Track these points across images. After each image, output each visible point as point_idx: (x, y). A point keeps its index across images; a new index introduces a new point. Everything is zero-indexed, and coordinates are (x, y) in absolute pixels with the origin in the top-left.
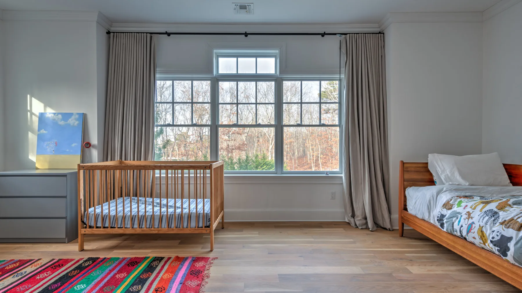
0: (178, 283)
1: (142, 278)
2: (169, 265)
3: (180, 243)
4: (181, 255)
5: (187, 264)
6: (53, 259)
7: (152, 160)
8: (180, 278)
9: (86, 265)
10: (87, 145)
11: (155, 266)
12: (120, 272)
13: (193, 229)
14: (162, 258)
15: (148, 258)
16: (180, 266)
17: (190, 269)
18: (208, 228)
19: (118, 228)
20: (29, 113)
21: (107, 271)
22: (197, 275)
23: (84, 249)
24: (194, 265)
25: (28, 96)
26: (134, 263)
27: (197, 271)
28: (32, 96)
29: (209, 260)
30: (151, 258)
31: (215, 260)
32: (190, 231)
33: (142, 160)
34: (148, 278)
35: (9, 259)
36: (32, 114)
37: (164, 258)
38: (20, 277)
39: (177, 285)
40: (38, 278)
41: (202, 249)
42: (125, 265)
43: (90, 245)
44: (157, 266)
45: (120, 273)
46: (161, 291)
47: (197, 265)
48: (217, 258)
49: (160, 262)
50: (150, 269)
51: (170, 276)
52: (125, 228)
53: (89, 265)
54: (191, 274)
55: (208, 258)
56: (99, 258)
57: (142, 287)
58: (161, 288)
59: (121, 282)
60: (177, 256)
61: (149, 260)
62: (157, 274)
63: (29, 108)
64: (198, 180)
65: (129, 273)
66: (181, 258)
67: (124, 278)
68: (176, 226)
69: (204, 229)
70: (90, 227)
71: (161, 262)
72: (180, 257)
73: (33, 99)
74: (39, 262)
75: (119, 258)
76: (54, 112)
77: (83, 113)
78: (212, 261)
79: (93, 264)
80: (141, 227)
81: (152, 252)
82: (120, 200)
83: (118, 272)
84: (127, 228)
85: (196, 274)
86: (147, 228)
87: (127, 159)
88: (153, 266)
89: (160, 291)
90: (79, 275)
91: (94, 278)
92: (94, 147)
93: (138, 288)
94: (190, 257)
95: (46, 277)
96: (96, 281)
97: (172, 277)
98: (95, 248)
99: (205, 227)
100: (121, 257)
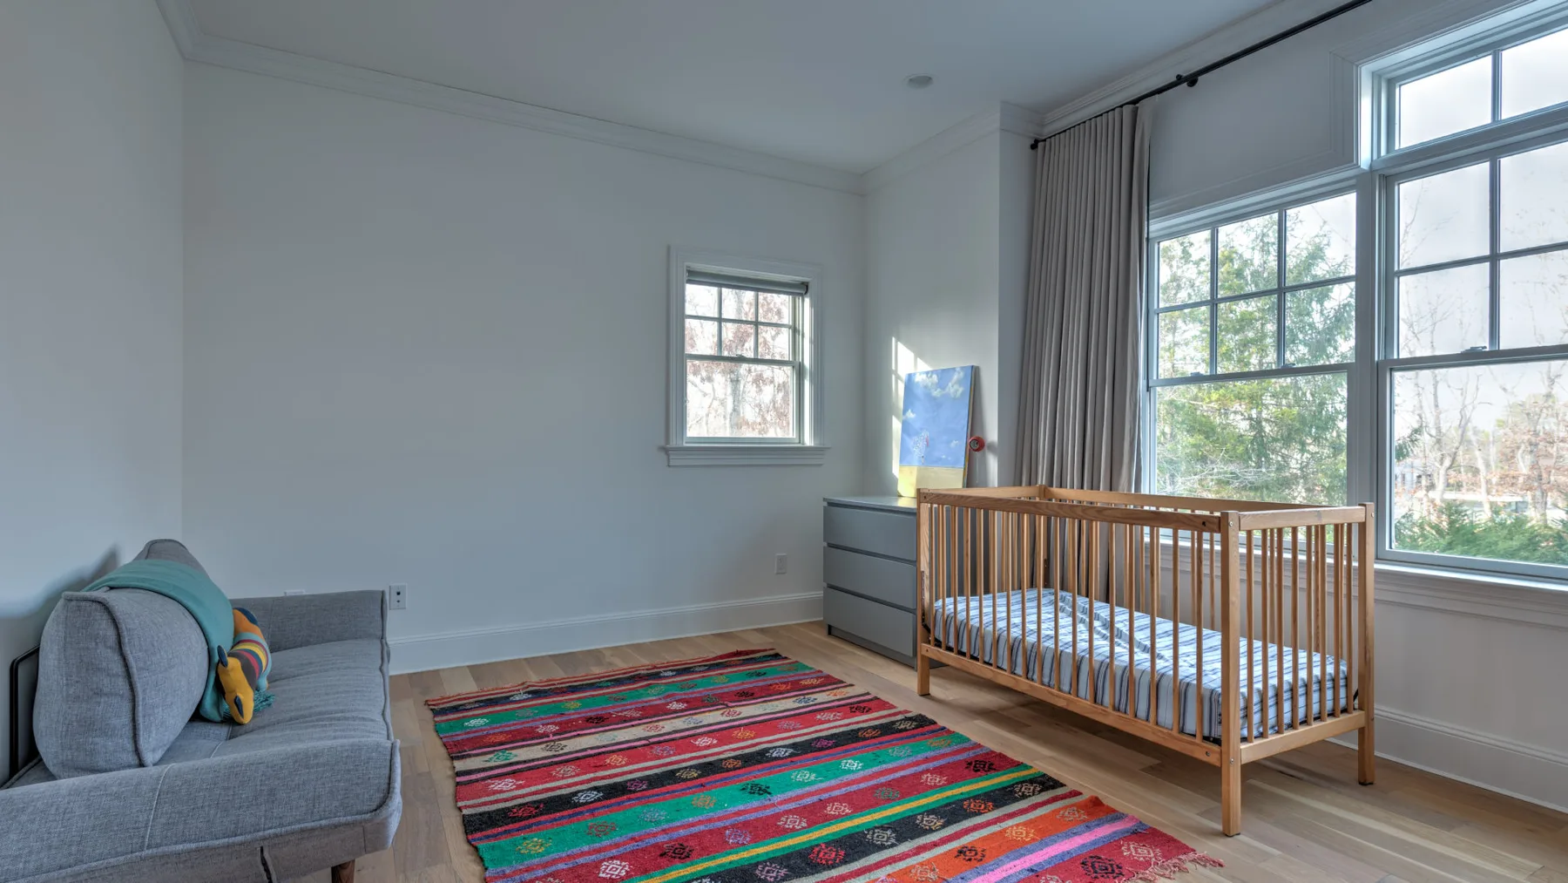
0: (1028, 865)
1: (965, 807)
2: (1053, 811)
3: (1151, 769)
4: (1110, 800)
5: (1104, 831)
6: (868, 694)
7: (1130, 489)
8: (1046, 857)
9: (902, 727)
10: (977, 445)
11: (1020, 794)
12: (939, 771)
13: (1165, 731)
14: (1056, 784)
15: (1027, 767)
16: (1082, 827)
17: (1101, 849)
18: (1215, 748)
19: (985, 663)
20: (893, 377)
21: (920, 757)
22: (1099, 876)
23: (929, 694)
24: (1120, 847)
25: (894, 339)
26: (986, 763)
27: (1111, 865)
28: (898, 339)
29: (1183, 857)
30: (1031, 772)
31: (1205, 866)
32: (1154, 733)
33: (1101, 489)
34: (979, 813)
35: (818, 669)
36: (898, 377)
37: (1062, 785)
38: (803, 704)
39: (1019, 868)
40: (819, 717)
41: (1201, 814)
42: (965, 761)
43: (947, 689)
44: (1024, 797)
45: (936, 773)
46: (970, 860)
47: (1129, 849)
48: (1221, 865)
49: (1040, 792)
50: (1002, 797)
51: (1027, 837)
52: (998, 667)
53: (906, 730)
54: (1083, 863)
55: (1187, 848)
56: (935, 723)
57: (943, 827)
58: (976, 854)
59: (919, 793)
60: (1097, 798)
61: (1025, 773)
62: (1005, 815)
63: (893, 368)
64: (1284, 573)
65: (952, 781)
66: (1108, 807)
67: (935, 786)
68: (1117, 705)
69: (1198, 745)
70: (938, 644)
71: (1043, 793)
72: (1104, 805)
73: (900, 344)
74: (849, 689)
75: (969, 740)
76: (930, 369)
77: (972, 366)
78: (1189, 865)
79: (915, 731)
80: (1030, 675)
81: (1051, 757)
82: (1031, 594)
83: (935, 769)
84: (1015, 674)
85: (1096, 872)
86: (1042, 684)
87: (1064, 484)
88: (1016, 793)
89: (967, 858)
90: (874, 741)
91: (887, 760)
92: (991, 448)
93: (932, 824)
94: (1133, 818)
95: (829, 721)
96: (884, 766)
97: (1027, 843)
98: (951, 698)
99: (1206, 739)
100: (975, 739)
